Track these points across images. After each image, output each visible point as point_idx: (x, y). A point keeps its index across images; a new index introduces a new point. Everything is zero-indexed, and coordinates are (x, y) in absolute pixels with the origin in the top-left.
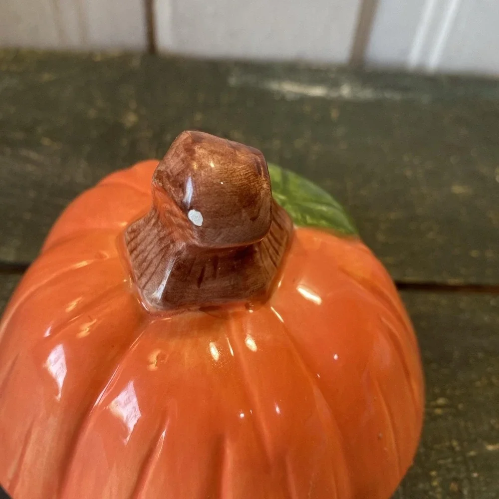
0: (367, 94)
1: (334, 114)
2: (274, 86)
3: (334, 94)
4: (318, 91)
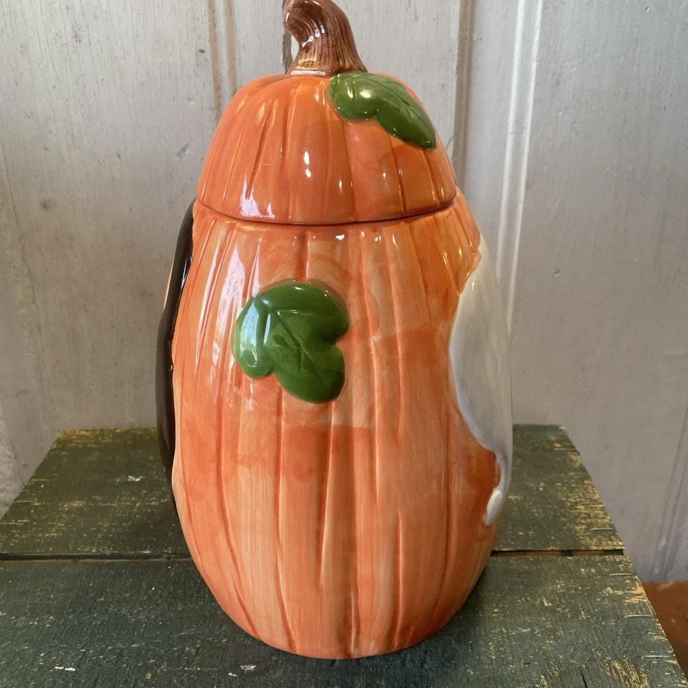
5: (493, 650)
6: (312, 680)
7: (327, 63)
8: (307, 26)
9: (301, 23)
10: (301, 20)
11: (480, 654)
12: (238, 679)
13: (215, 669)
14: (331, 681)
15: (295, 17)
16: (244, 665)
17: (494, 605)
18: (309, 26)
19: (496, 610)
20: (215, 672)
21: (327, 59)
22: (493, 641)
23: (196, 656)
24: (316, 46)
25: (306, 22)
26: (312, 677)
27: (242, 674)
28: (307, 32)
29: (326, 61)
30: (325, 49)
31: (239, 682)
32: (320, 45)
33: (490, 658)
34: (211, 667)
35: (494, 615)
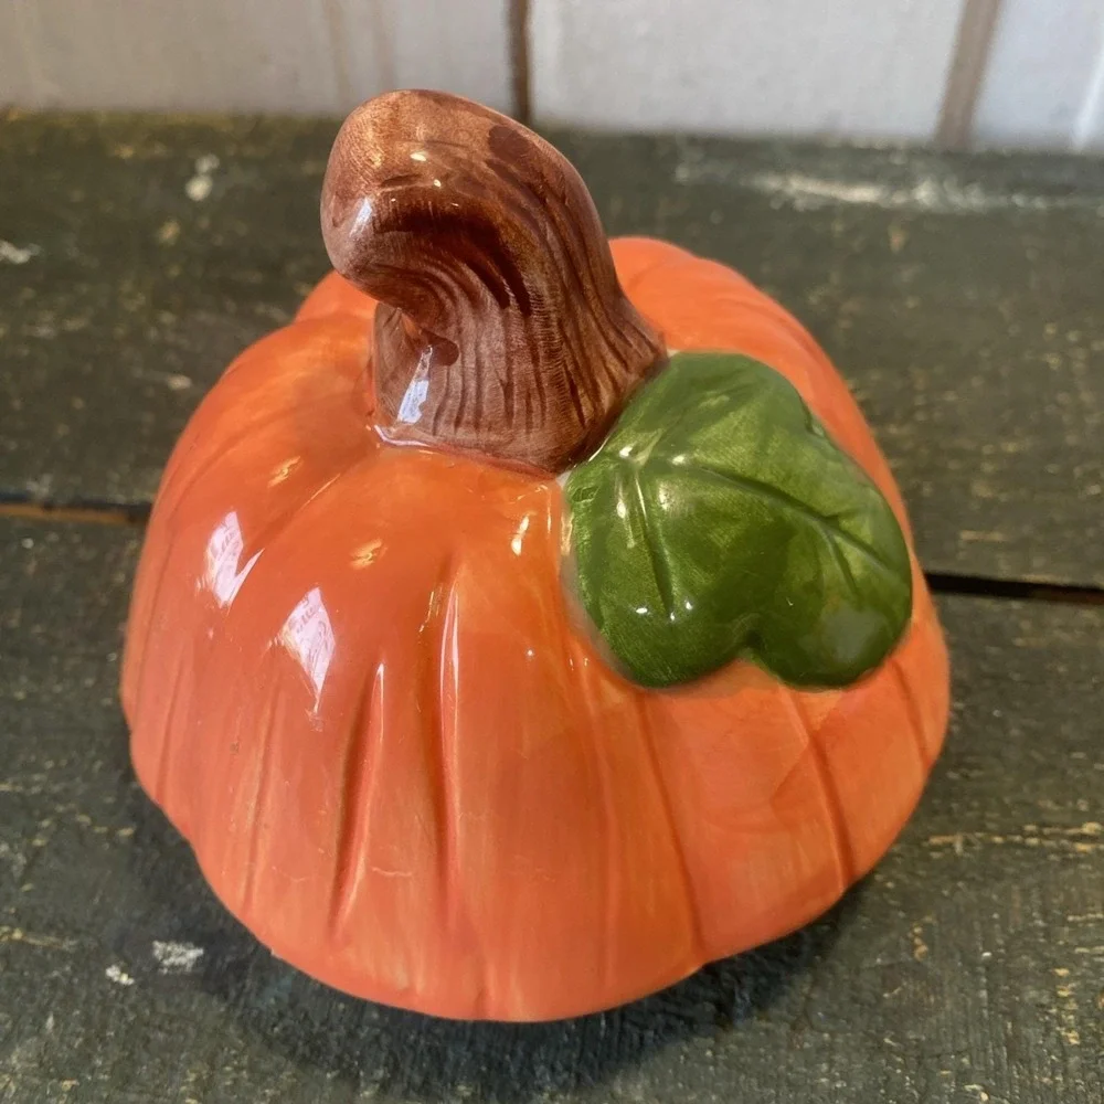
0: (974, 199)
1: (897, 240)
2: (771, 183)
3: (899, 199)
4: (863, 194)
5: (1073, 1006)
6: (385, 1040)
7: (536, 420)
8: (439, 281)
9: (416, 273)
10: (413, 265)
11: (1021, 1012)
12: (133, 998)
13: (69, 945)
14: (451, 1054)
15: (392, 261)
16: (166, 939)
17: (1083, 806)
18: (445, 278)
19: (1090, 828)
20: (63, 957)
21: (535, 404)
22: (1073, 961)
23: (22, 882)
24: (484, 348)
25: (433, 270)
26: (386, 1029)
27: (149, 976)
28: (443, 295)
29: (529, 411)
30: (523, 367)
31: (133, 1008)
32: (500, 346)
33: (1060, 1039)
34: (58, 935)
35: (1082, 847)
